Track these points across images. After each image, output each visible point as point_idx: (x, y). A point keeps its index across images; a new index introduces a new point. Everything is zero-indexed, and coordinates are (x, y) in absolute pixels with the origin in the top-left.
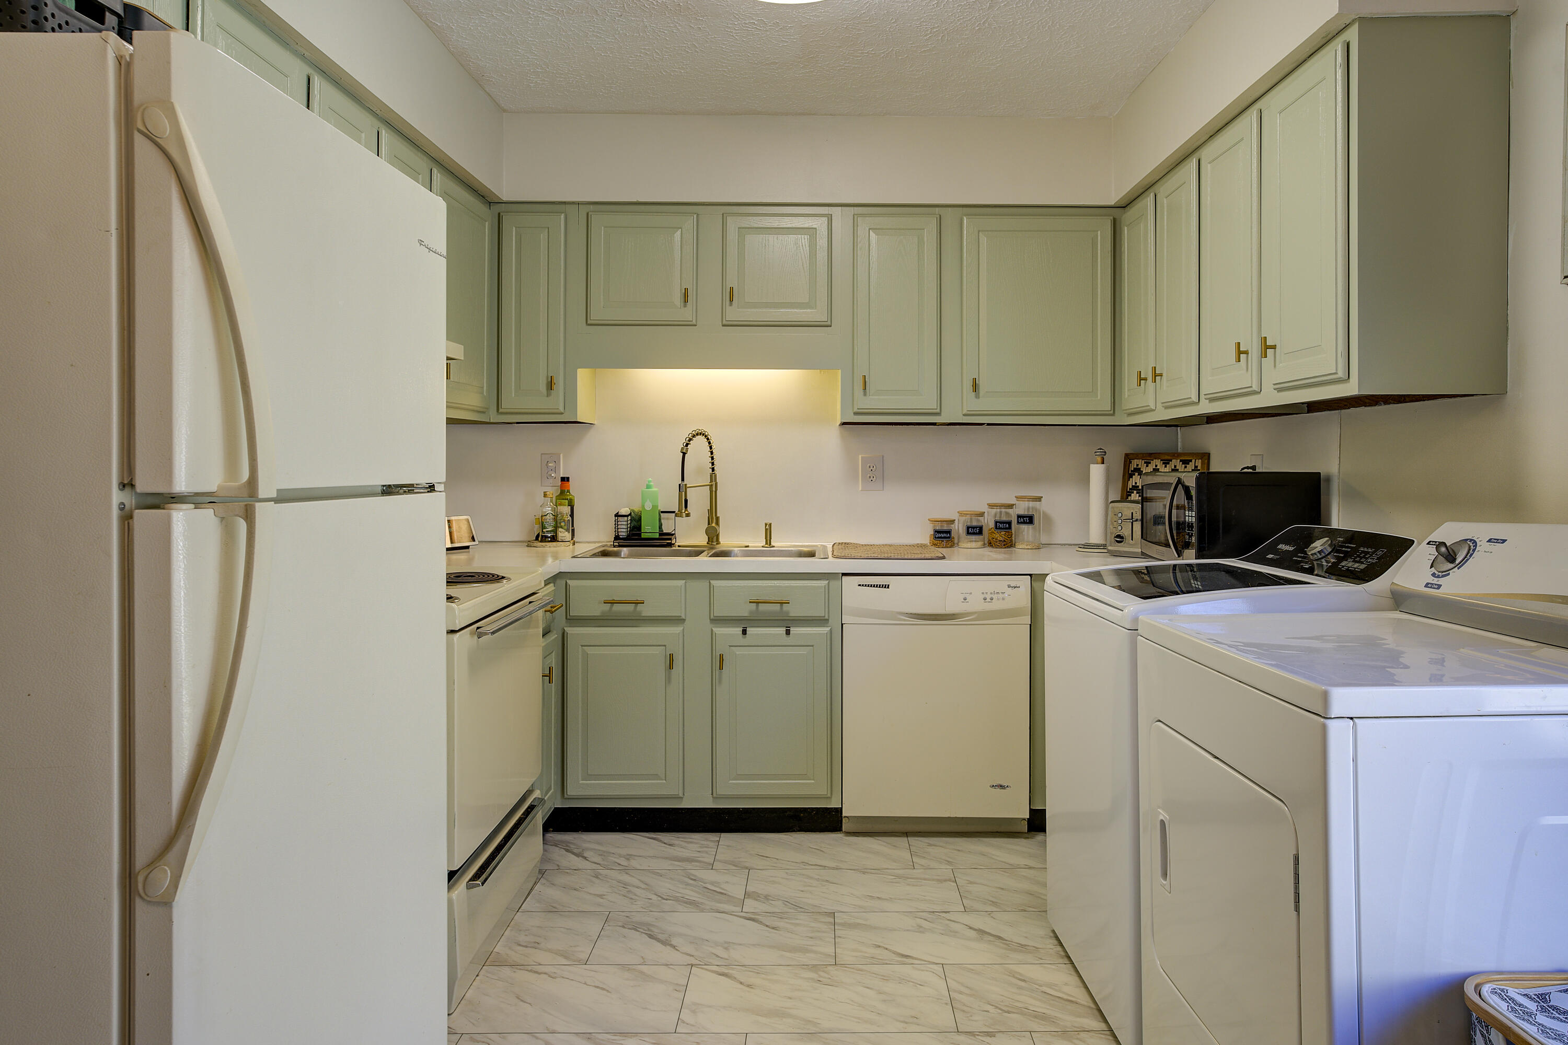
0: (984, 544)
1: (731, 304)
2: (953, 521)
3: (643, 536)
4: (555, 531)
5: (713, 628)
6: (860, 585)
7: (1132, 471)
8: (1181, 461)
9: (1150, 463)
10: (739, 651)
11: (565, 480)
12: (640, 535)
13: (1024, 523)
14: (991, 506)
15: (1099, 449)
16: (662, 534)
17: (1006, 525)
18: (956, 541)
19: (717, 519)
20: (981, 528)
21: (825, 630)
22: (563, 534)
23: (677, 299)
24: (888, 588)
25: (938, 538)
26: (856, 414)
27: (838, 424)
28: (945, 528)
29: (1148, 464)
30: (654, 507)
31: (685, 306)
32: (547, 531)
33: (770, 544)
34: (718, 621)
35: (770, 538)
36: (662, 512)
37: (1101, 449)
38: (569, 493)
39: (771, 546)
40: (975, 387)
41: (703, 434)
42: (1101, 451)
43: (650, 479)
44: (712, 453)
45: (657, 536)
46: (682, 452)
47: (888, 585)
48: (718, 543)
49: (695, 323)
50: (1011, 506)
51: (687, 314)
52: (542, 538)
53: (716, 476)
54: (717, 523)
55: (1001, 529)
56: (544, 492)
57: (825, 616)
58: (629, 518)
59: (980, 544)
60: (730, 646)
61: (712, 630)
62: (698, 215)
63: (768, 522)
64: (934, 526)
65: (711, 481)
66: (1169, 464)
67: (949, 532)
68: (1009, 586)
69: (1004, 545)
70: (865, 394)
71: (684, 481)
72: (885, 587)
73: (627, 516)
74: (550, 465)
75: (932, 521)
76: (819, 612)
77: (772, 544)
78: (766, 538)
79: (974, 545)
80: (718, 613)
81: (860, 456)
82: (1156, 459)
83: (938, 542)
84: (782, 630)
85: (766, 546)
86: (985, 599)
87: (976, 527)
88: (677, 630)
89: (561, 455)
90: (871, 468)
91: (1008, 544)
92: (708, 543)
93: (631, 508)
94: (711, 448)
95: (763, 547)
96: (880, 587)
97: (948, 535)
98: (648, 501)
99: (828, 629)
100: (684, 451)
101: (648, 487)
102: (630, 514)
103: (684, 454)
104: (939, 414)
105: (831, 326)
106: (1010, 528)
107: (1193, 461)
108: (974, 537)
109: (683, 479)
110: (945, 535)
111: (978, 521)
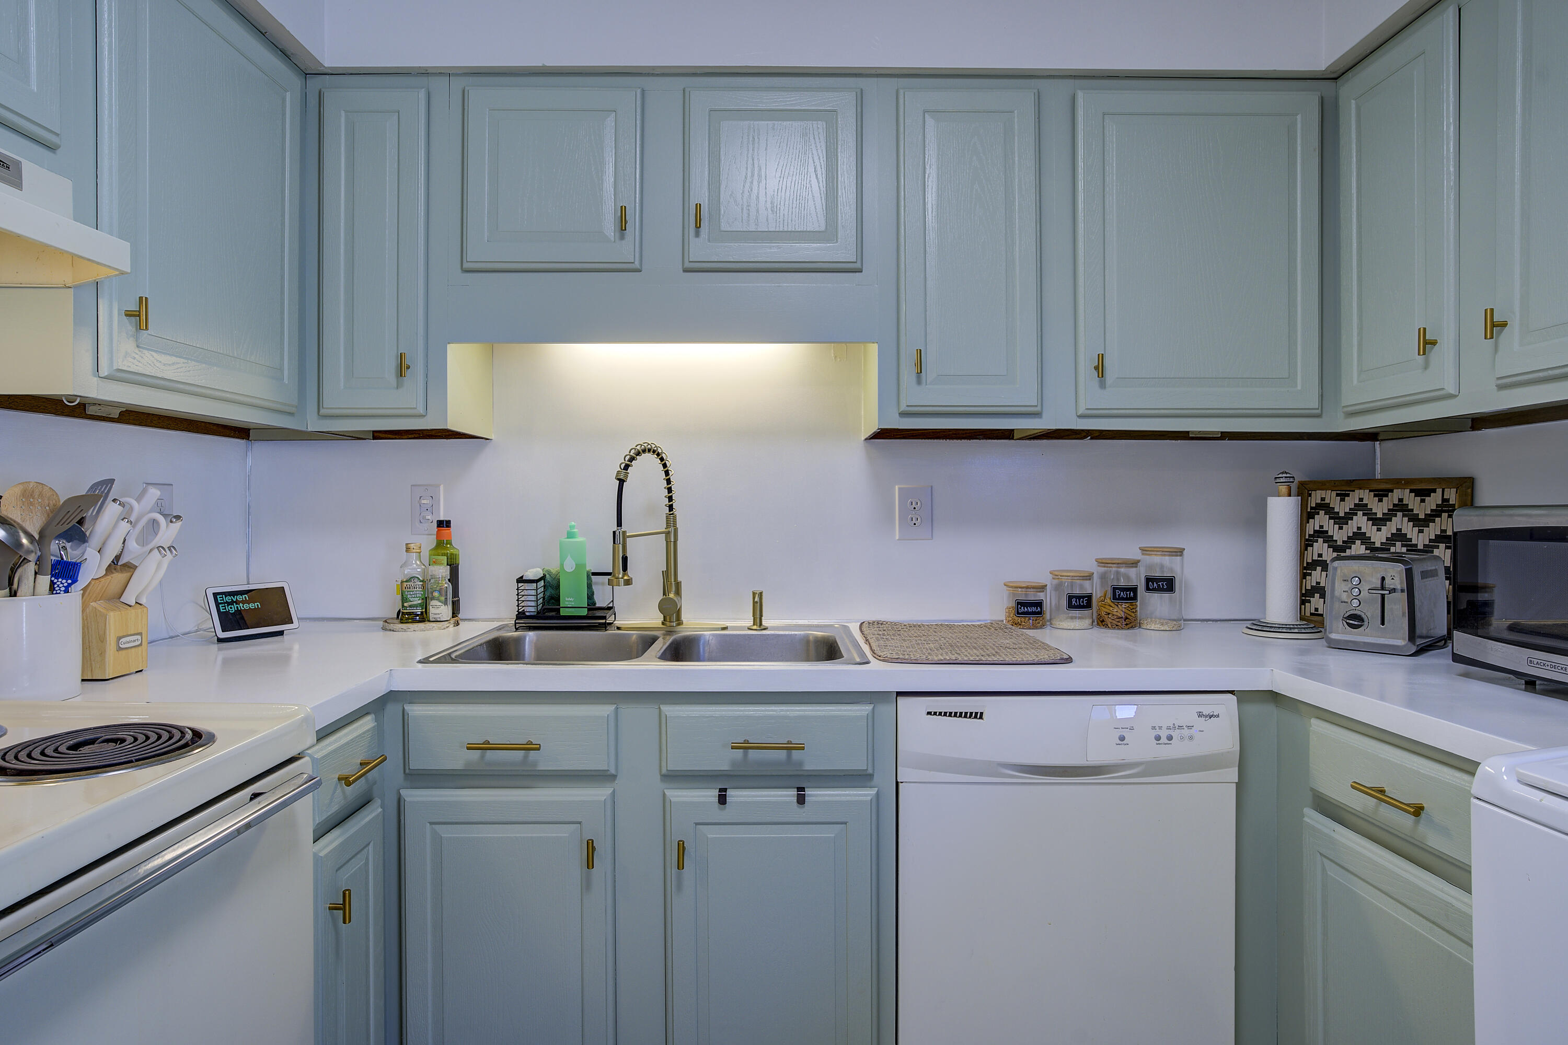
0: (1093, 622)
1: (697, 234)
2: (1043, 588)
3: (563, 612)
4: (425, 605)
5: (668, 792)
6: (929, 713)
7: (1312, 508)
8: (1411, 491)
9: (1348, 495)
10: (712, 833)
11: (443, 524)
12: (558, 611)
13: (1159, 590)
14: (1102, 563)
15: (1283, 473)
16: (592, 606)
17: (1130, 594)
18: (1047, 616)
19: (678, 585)
20: (1089, 597)
21: (865, 794)
22: (439, 609)
23: (609, 226)
24: (981, 717)
25: (1023, 613)
26: (903, 414)
27: (863, 439)
28: (1032, 597)
29: (1343, 496)
30: (579, 566)
31: (622, 237)
32: (410, 606)
33: (761, 624)
34: (674, 777)
35: (761, 616)
36: (594, 574)
37: (1286, 473)
38: (451, 544)
39: (762, 628)
40: (1100, 369)
41: (654, 452)
42: (1288, 475)
43: (573, 523)
44: (669, 481)
45: (584, 612)
46: (618, 479)
47: (982, 714)
48: (680, 623)
49: (638, 267)
50: (1134, 564)
51: (625, 251)
52: (406, 617)
53: (675, 518)
54: (678, 592)
55: (1123, 599)
56: (407, 544)
57: (867, 769)
58: (542, 583)
59: (1087, 622)
60: (697, 824)
61: (664, 794)
62: (643, 91)
63: (758, 589)
64: (1014, 595)
65: (668, 526)
66: (1387, 496)
67: (1039, 604)
68: (1200, 715)
69: (1126, 625)
70: (919, 382)
71: (621, 526)
72: (976, 717)
73: (536, 581)
74: (423, 502)
75: (1012, 587)
76: (859, 763)
77: (763, 623)
78: (753, 616)
79: (1077, 624)
80: (674, 765)
81: (897, 486)
82: (1360, 489)
83: (1023, 619)
84: (790, 795)
85: (755, 627)
86: (1158, 738)
87: (1083, 597)
88: (601, 793)
89: (442, 487)
90: (914, 505)
91: (1130, 622)
92: (663, 624)
93: (547, 568)
94: (667, 473)
95: (749, 629)
96: (965, 717)
97: (1039, 609)
98: (569, 557)
99: (873, 792)
100: (622, 477)
101: (570, 535)
102: (543, 578)
103: (622, 482)
104: (1037, 415)
105: (862, 272)
106: (1135, 598)
107: (1439, 491)
108: (1077, 613)
109: (619, 524)
110: (1034, 609)
111: (1081, 586)
